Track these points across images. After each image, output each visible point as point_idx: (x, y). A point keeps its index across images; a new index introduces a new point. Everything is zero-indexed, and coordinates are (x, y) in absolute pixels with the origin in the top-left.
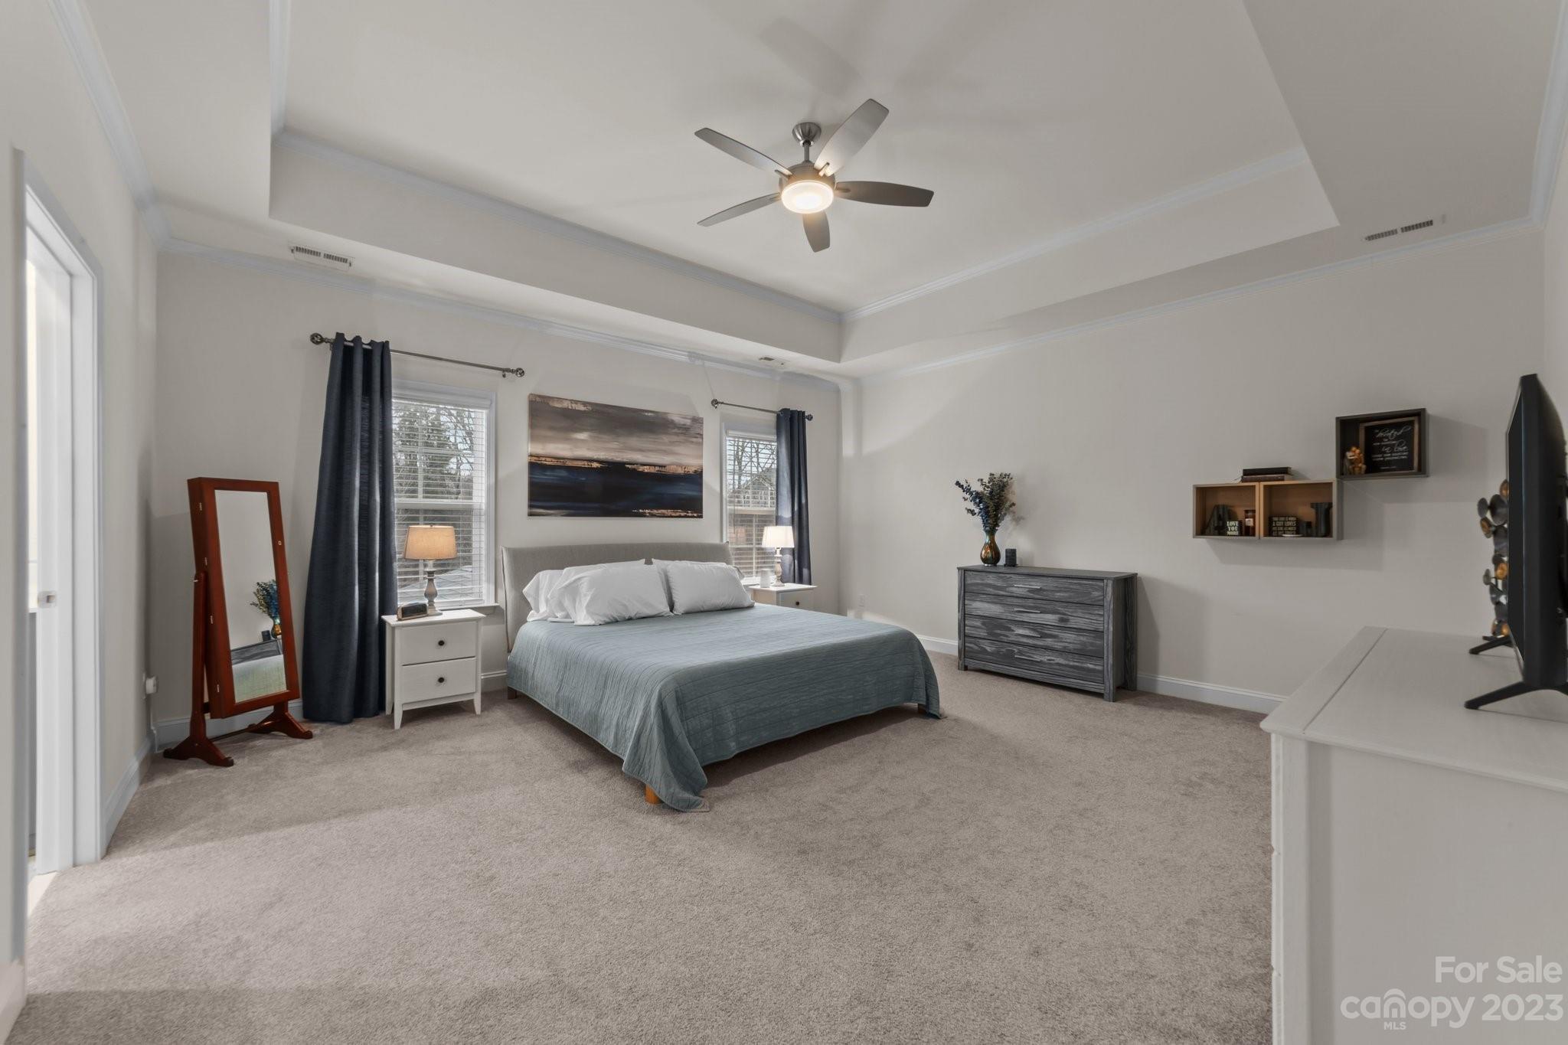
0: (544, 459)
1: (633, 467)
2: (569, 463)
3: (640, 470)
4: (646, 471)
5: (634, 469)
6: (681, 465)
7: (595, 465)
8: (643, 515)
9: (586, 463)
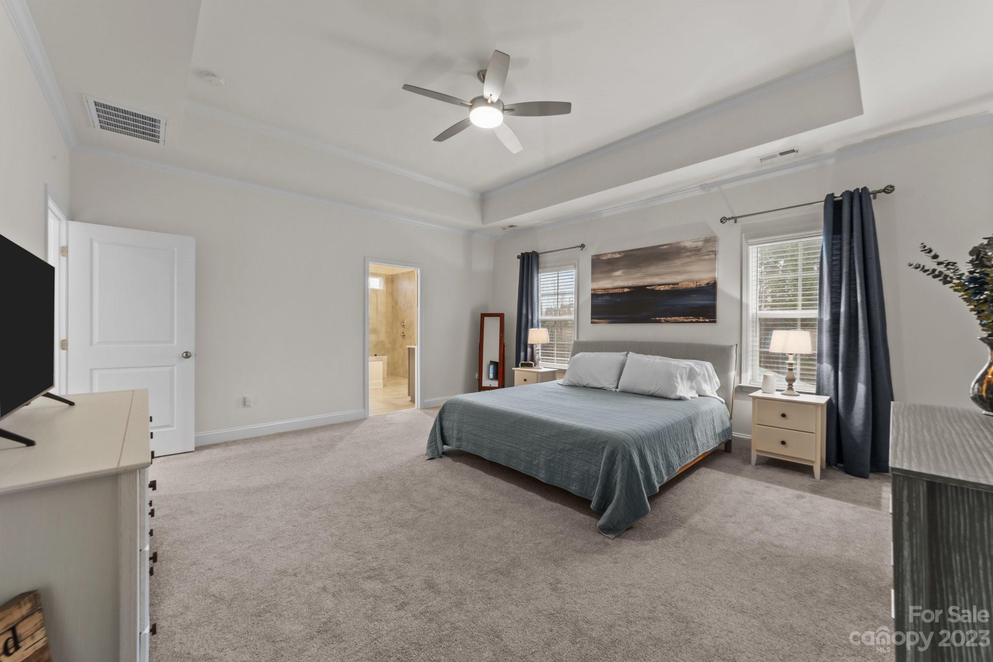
0: (597, 291)
1: (652, 287)
2: (611, 291)
3: (658, 289)
4: (662, 289)
5: (653, 289)
6: (693, 281)
7: (626, 290)
9: (620, 290)
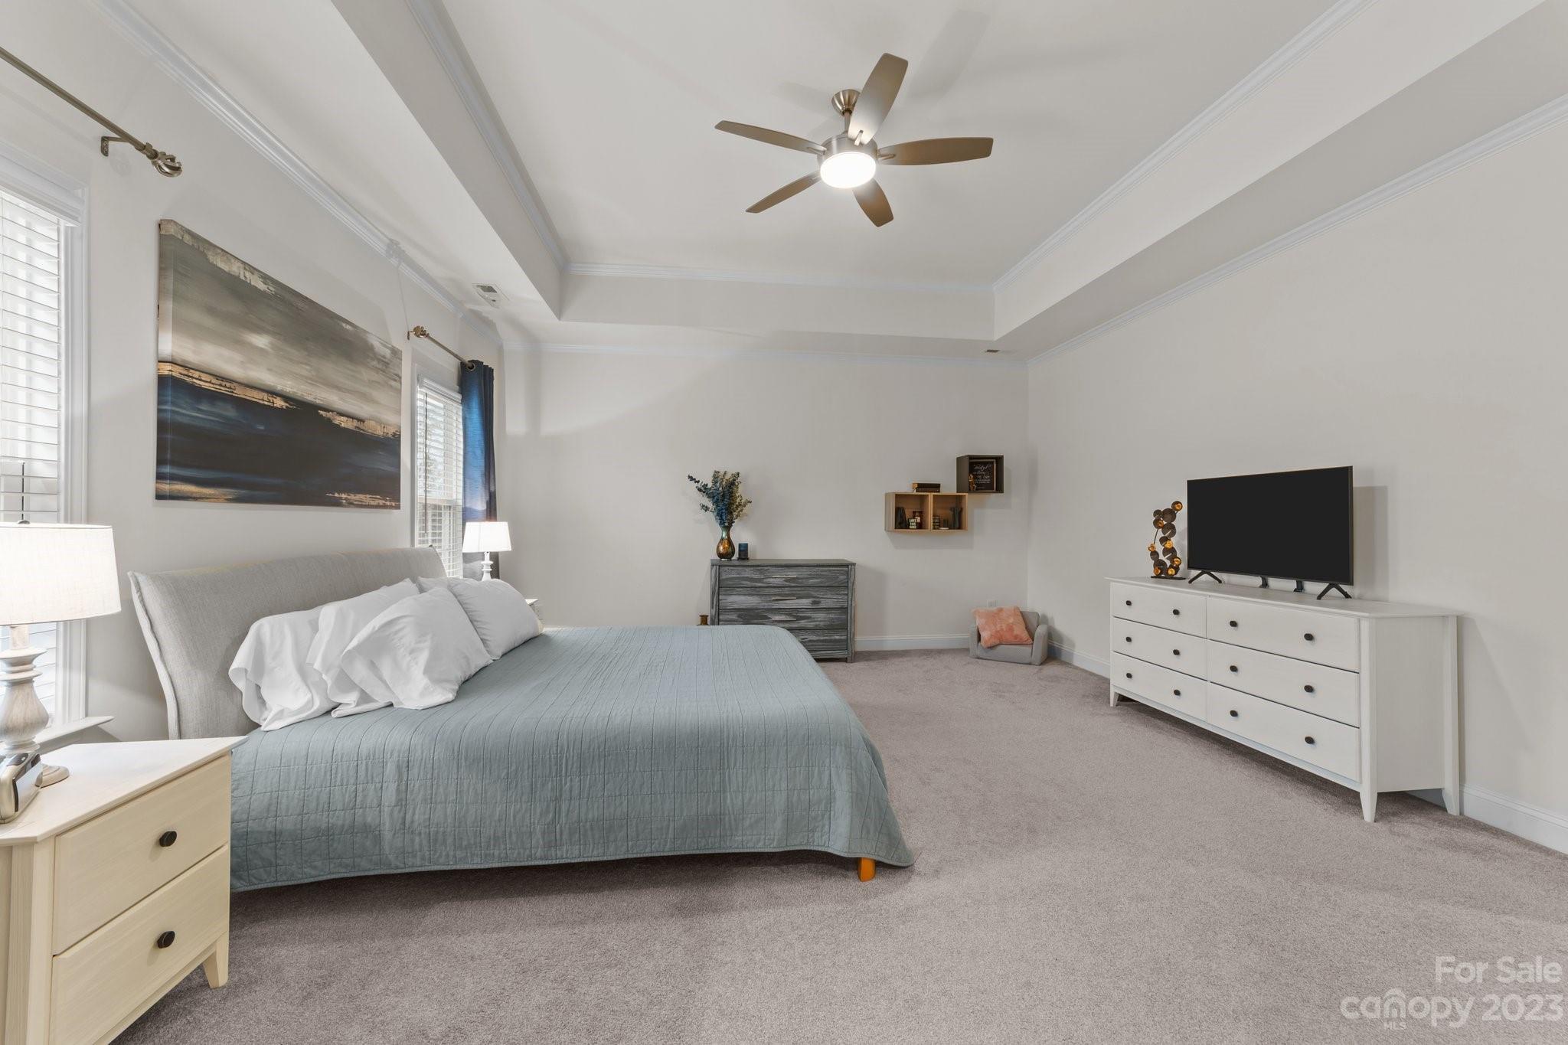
0: (196, 374)
1: (329, 415)
2: (240, 392)
3: (337, 422)
4: (343, 425)
5: (329, 419)
6: (379, 422)
7: (279, 403)
8: (337, 503)
9: (265, 396)
